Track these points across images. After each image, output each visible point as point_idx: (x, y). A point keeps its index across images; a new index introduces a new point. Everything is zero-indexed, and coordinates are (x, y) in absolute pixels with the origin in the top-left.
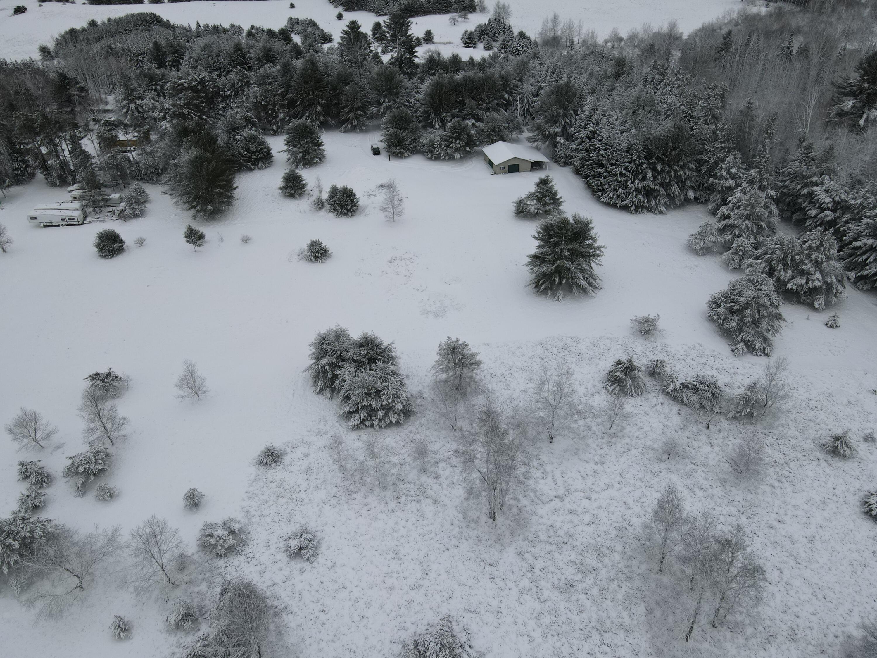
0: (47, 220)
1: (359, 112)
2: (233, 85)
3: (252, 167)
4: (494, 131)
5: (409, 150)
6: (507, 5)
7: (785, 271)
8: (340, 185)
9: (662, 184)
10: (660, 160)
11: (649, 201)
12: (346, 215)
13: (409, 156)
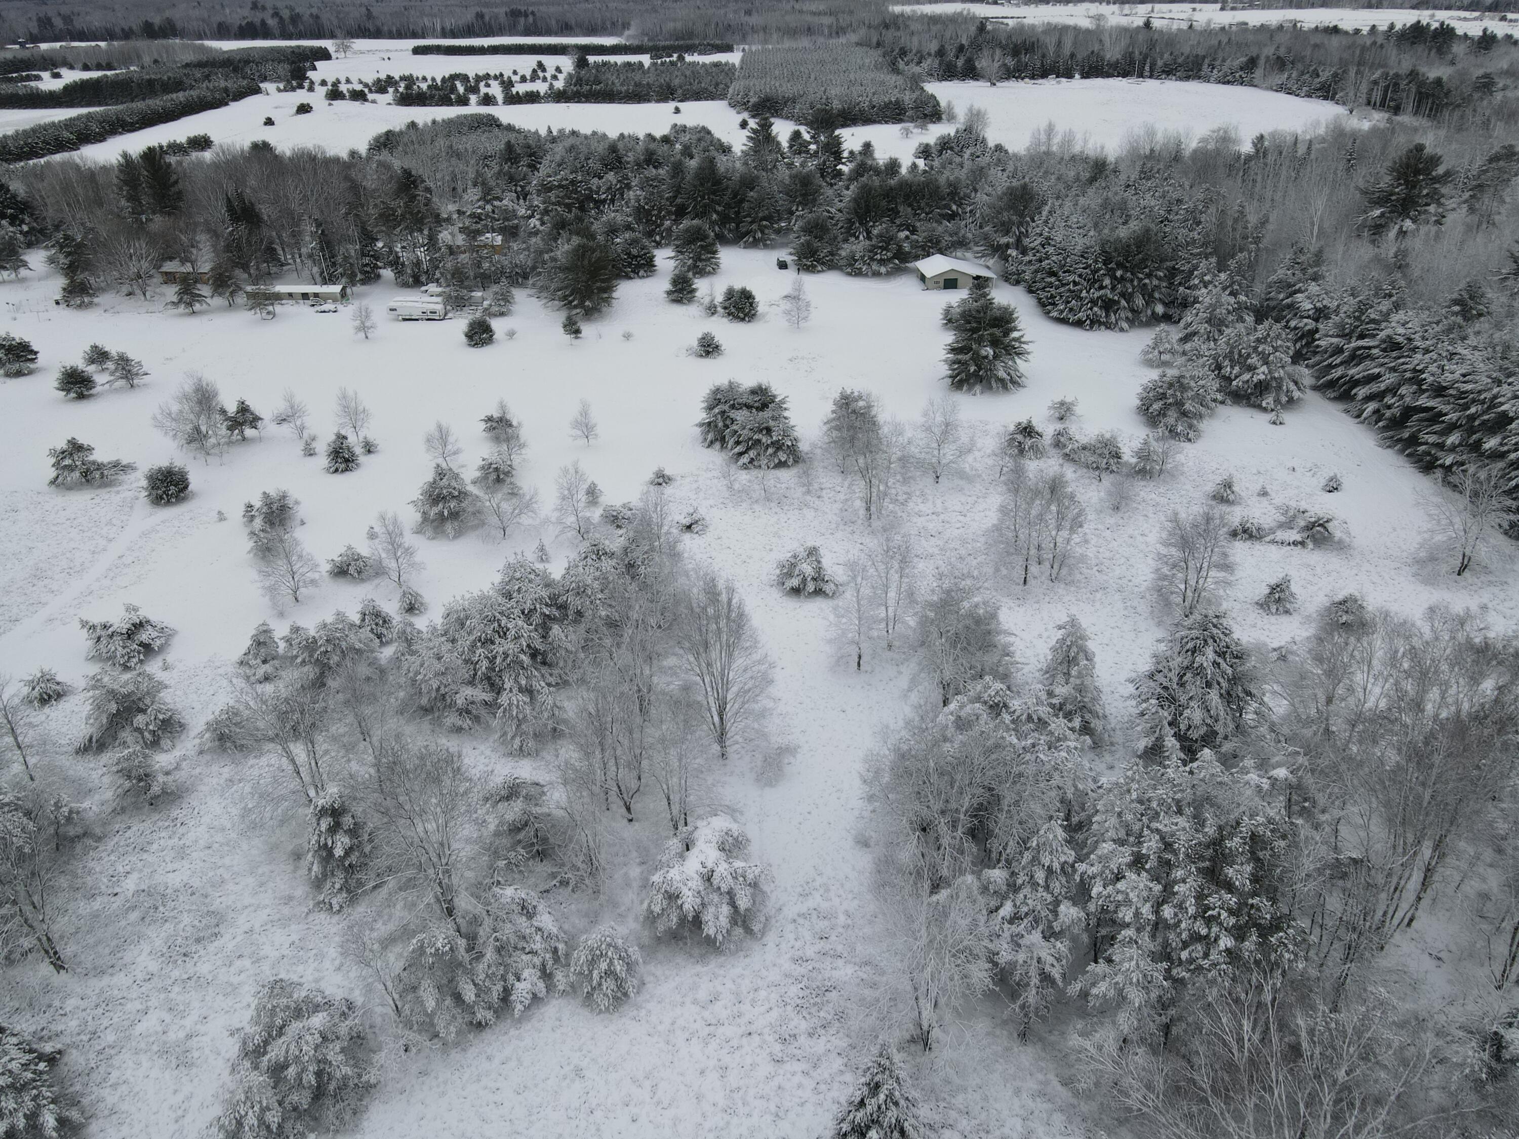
0: (406, 313)
1: (764, 223)
2: (610, 188)
3: (632, 275)
4: (930, 241)
5: (823, 264)
6: (983, 110)
7: (1232, 367)
8: (738, 286)
9: (1123, 295)
10: (1120, 265)
11: (1107, 316)
12: (743, 320)
13: (823, 271)
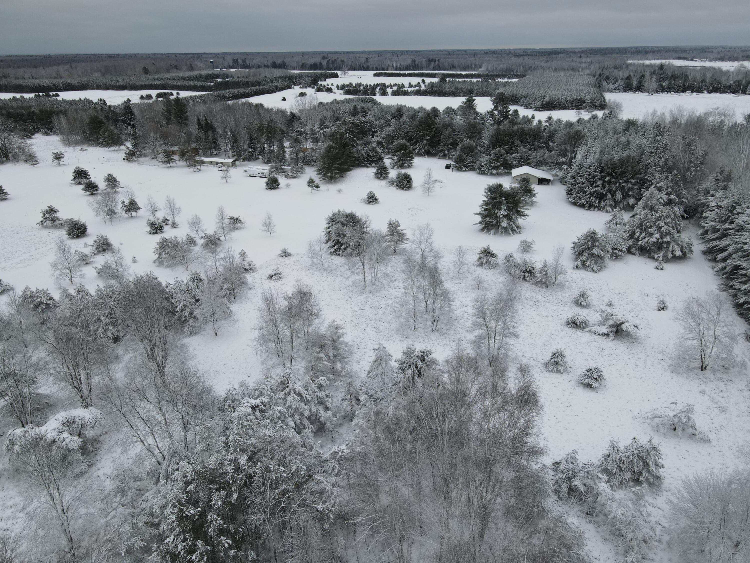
0: (251, 173)
1: (449, 146)
3: (368, 165)
4: (523, 158)
5: (467, 167)
7: (641, 233)
9: (610, 191)
10: (609, 174)
11: (600, 202)
12: (403, 189)
13: (466, 171)
